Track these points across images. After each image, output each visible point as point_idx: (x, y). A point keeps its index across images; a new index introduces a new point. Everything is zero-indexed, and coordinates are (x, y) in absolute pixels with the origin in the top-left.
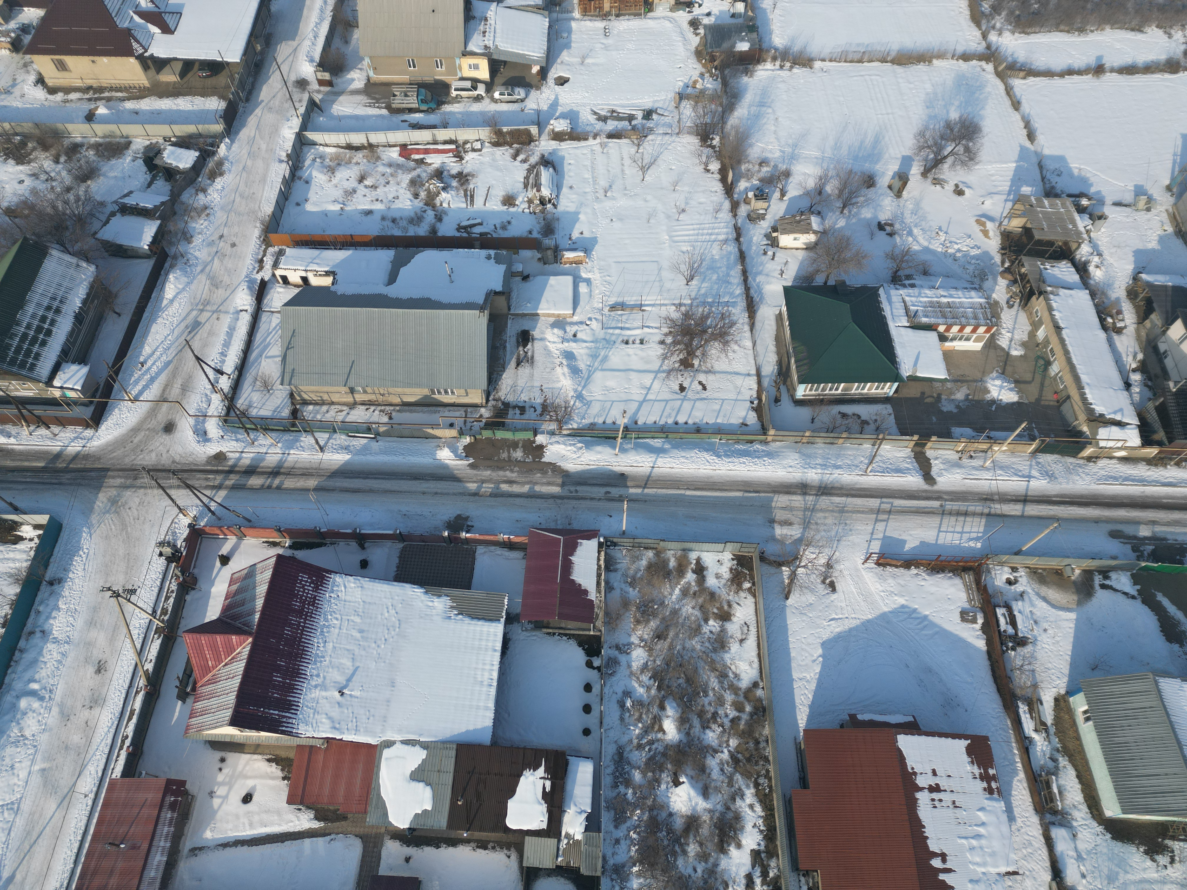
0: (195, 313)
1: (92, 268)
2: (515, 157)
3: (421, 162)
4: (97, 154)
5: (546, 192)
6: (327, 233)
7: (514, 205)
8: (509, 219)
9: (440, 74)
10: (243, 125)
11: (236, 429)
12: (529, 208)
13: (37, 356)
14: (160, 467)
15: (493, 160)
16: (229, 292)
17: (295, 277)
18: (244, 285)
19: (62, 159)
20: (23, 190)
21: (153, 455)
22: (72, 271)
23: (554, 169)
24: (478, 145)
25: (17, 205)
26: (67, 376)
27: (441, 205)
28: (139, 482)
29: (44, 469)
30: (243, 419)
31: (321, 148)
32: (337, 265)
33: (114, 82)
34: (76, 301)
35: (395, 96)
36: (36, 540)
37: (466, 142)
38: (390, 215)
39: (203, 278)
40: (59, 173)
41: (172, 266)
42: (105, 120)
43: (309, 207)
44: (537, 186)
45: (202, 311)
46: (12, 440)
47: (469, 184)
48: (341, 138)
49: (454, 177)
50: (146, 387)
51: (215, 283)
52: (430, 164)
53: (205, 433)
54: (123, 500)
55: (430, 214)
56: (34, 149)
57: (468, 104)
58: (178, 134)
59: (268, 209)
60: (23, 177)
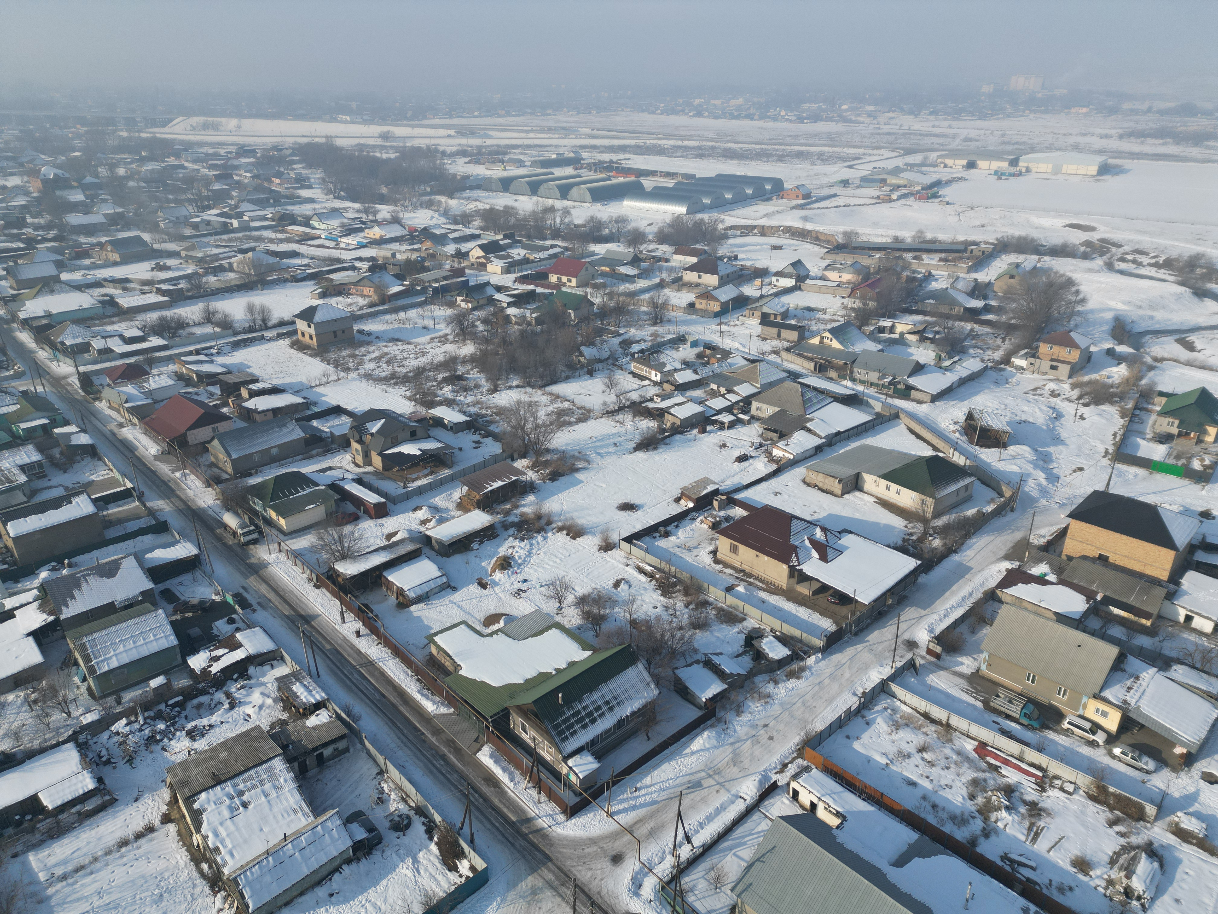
0: (703, 774)
1: (656, 692)
2: (1112, 823)
3: (996, 768)
4: (716, 615)
5: (1137, 884)
6: (859, 777)
7: (1087, 874)
8: (1073, 885)
9: (1059, 701)
10: (840, 650)
11: (666, 903)
12: (1106, 888)
13: (575, 732)
14: (586, 890)
15: (1082, 812)
16: (741, 774)
17: (805, 798)
18: (757, 777)
19: (691, 607)
20: (652, 613)
21: (589, 874)
22: (641, 686)
23: (1162, 865)
24: (1070, 788)
25: (642, 620)
26: (582, 762)
27: (996, 822)
28: (563, 889)
29: (512, 824)
30: (678, 899)
31: (898, 703)
32: (851, 813)
33: (762, 575)
34: (627, 710)
35: (998, 696)
36: (463, 880)
37: (1056, 777)
38: (934, 798)
39: (729, 749)
40: (682, 614)
41: (712, 726)
42: (738, 596)
43: (857, 746)
44: (1129, 872)
45: (710, 776)
46: (511, 785)
47: (1040, 820)
48: (923, 705)
49: (1025, 803)
50: (625, 810)
51: (735, 760)
52: (1004, 776)
53: (640, 886)
54: (541, 896)
55: (978, 824)
56: (679, 591)
57: (1077, 743)
58: (784, 631)
59: (819, 725)
60: (659, 605)
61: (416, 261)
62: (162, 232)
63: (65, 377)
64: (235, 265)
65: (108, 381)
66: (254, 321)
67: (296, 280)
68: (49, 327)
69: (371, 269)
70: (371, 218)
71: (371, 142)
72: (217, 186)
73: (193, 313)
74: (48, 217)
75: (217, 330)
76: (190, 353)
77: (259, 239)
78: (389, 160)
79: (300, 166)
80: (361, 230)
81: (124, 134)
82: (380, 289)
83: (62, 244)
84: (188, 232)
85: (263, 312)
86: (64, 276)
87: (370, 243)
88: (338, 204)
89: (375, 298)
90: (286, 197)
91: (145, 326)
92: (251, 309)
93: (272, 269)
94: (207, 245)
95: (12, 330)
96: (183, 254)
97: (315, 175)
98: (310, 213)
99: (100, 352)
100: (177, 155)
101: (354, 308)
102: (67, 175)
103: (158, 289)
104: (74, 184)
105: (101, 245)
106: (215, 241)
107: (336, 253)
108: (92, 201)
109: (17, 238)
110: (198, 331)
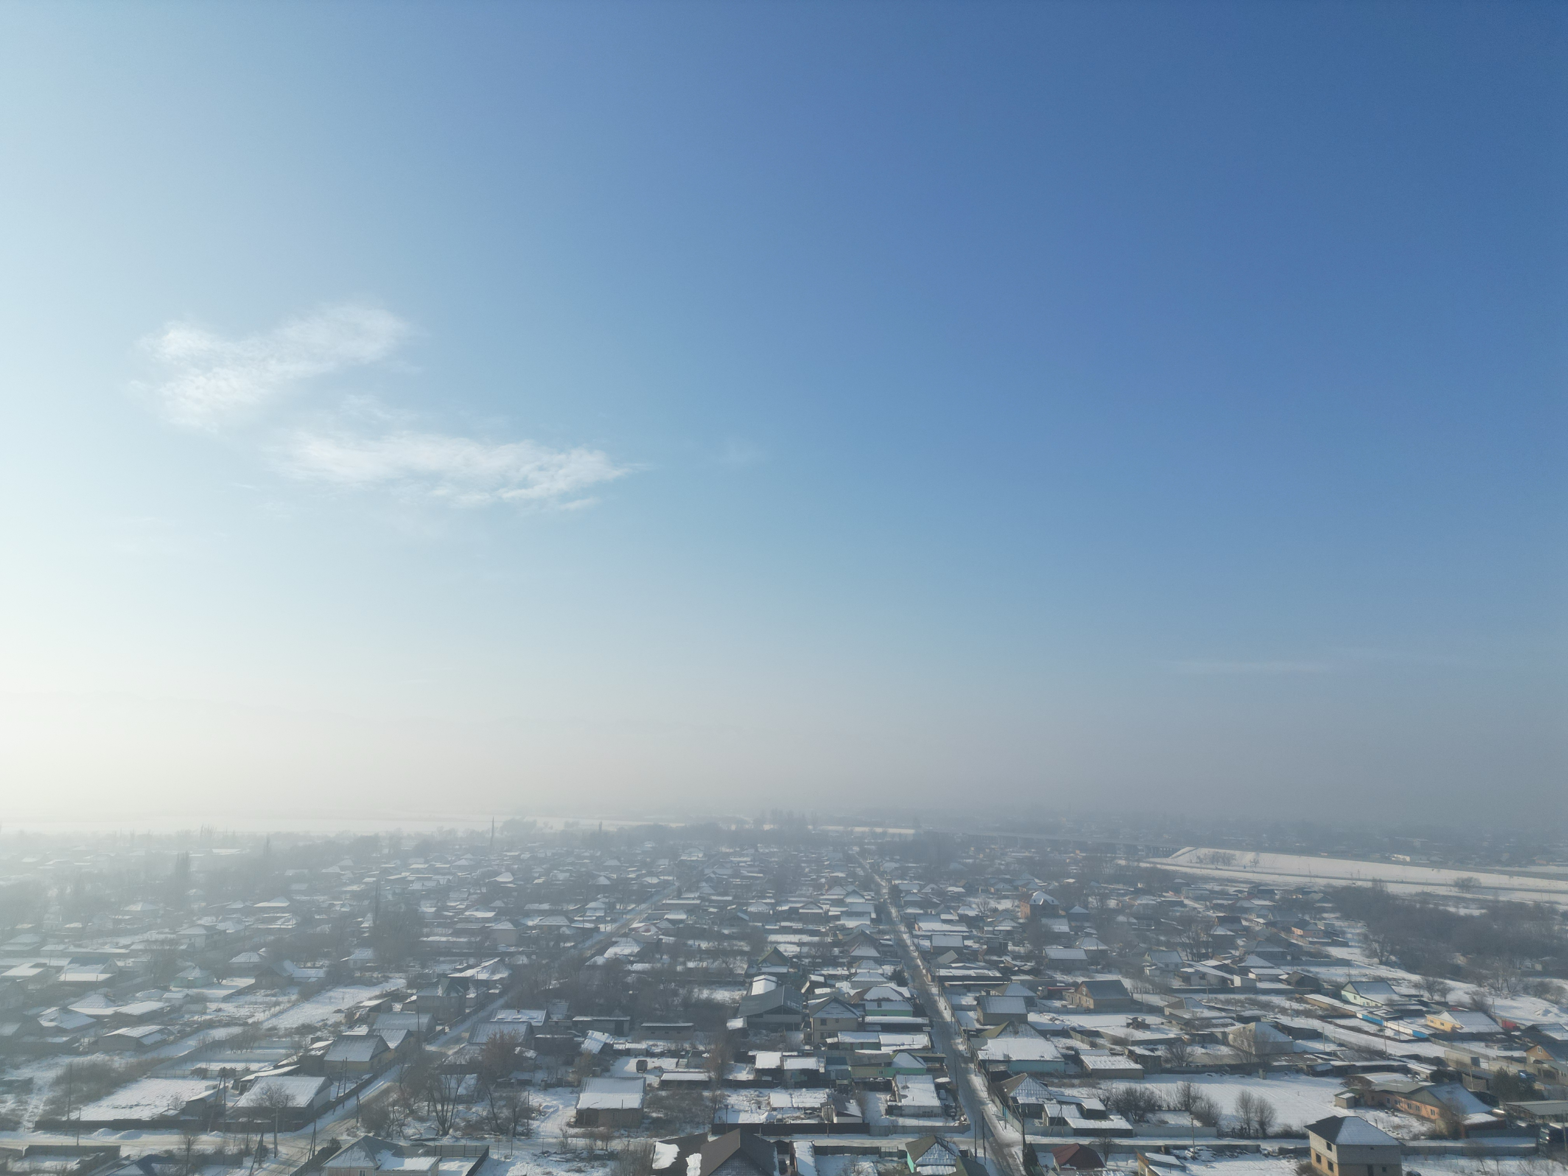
61: (1517, 1078)
62: (1147, 980)
63: (1009, 1145)
64: (1231, 1037)
65: (1055, 1163)
66: (1248, 1122)
67: (1314, 1072)
68: (1004, 1075)
69: (1435, 1077)
70: (1437, 998)
71: (1442, 891)
72: (1220, 931)
73: (1169, 1093)
74: (1029, 946)
75: (1197, 1124)
76: (1157, 1150)
77: (1266, 1006)
78: (1468, 919)
79: (1332, 915)
80: (1419, 1014)
81: (1123, 862)
82: (1451, 1112)
83: (1037, 979)
84: (1177, 984)
85: (1262, 1112)
86: (1032, 1017)
87: (1434, 1035)
88: (1384, 972)
89: (1441, 1126)
90: (1310, 954)
91: (1108, 1099)
92: (1245, 1102)
93: (1281, 1050)
94: (1198, 1004)
95: (967, 1071)
96: (1167, 1011)
97: (1354, 930)
98: (1341, 980)
99: (1052, 1120)
100: (1177, 890)
101: (1403, 1134)
102: (1056, 902)
103: (1131, 1052)
104: (1062, 913)
105: (1076, 985)
106: (1209, 1001)
107: (1378, 1043)
108: (1076, 934)
109: (993, 965)
110: (1173, 1120)
